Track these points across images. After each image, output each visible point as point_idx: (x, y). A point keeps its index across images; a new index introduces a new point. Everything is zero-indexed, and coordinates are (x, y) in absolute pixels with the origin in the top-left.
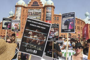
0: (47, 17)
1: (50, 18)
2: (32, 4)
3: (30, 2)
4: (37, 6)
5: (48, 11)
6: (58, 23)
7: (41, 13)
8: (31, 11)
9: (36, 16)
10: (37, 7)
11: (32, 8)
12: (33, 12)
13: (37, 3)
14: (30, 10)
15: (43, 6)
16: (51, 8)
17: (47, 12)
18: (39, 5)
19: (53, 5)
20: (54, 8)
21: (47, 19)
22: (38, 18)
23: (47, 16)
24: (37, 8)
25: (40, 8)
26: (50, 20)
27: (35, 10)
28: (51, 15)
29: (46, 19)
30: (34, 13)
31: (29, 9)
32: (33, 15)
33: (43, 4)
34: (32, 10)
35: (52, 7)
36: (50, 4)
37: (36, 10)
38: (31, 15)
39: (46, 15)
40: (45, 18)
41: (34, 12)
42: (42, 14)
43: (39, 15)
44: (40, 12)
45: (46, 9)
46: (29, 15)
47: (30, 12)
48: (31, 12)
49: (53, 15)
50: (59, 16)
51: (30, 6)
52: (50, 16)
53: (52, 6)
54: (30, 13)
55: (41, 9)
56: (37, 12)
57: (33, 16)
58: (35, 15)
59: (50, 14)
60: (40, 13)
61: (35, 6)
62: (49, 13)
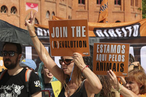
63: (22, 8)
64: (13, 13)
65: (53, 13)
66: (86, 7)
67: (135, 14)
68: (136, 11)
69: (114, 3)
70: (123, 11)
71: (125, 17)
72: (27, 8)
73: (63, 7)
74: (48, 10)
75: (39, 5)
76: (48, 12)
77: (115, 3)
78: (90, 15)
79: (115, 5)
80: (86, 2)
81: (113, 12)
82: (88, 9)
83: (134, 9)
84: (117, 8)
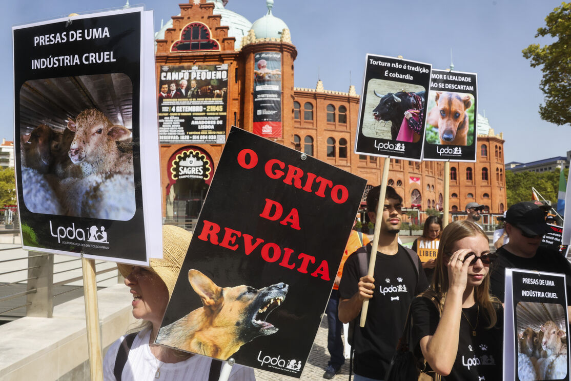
0: (258, 105)
1: (278, 106)
2: (179, 38)
3: (169, 30)
4: (204, 46)
5: (262, 72)
6: (312, 133)
7: (226, 82)
8: (175, 76)
9: (201, 101)
10: (204, 52)
11: (181, 59)
12: (185, 83)
13: (205, 34)
14: (171, 70)
15: (238, 47)
16: (278, 56)
17: (260, 80)
18: (213, 45)
19: (287, 40)
20: (294, 54)
21: (259, 112)
22: (213, 109)
23: (260, 98)
24: (205, 58)
25: (221, 58)
26: (277, 118)
27: (195, 68)
28: (279, 94)
29: (255, 113)
30: (193, 83)
31: (166, 68)
32: (186, 97)
33: (234, 39)
34: (178, 70)
35: (282, 51)
36: (274, 38)
37: (200, 68)
38: (176, 96)
39: (256, 94)
40: (250, 107)
41: (189, 81)
42: (234, 89)
43: (219, 96)
44: (220, 81)
45: (251, 64)
46: (168, 97)
47: (169, 83)
48: (177, 82)
49: (288, 93)
50: (315, 96)
51: (170, 51)
52: (274, 97)
53: (281, 47)
54: (173, 87)
55: (225, 66)
56: (207, 82)
57: (184, 101)
58: (196, 96)
59: (276, 88)
60: (222, 84)
61: (195, 47)
62: (268, 82)
63: (406, 181)
64: (398, 186)
65: (433, 186)
66: (458, 182)
67: (501, 187)
68: (501, 185)
69: (481, 178)
70: (489, 185)
71: (492, 191)
72: (411, 181)
73: (440, 181)
74: (428, 183)
75: (421, 179)
76: (429, 185)
77: (483, 179)
78: (461, 189)
79: (483, 181)
80: (458, 178)
81: (481, 186)
82: (459, 184)
83: (499, 183)
84: (484, 183)
